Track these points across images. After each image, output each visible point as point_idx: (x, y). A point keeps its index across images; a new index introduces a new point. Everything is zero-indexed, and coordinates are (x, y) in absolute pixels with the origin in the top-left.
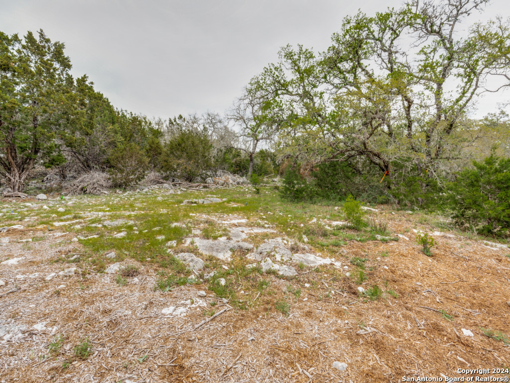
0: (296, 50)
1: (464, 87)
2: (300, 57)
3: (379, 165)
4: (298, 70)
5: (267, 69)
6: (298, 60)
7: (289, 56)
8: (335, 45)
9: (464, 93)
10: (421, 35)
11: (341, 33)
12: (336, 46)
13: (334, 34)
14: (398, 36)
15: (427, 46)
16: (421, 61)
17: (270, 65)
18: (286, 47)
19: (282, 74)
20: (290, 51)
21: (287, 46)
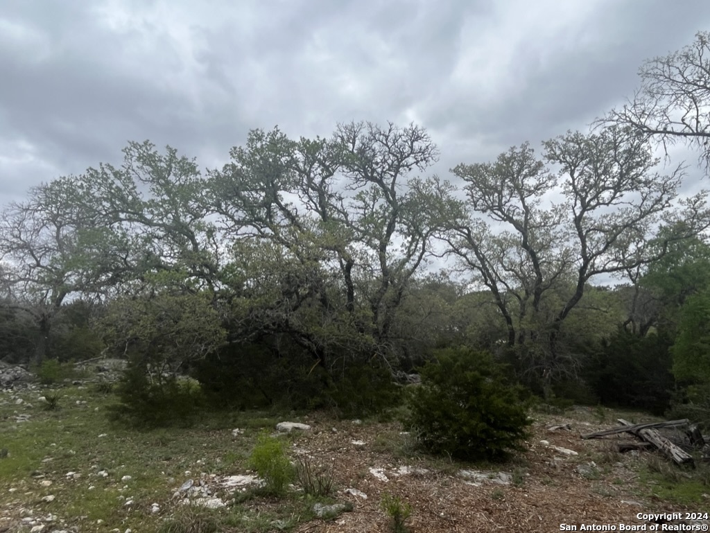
0: (163, 153)
1: (409, 247)
2: (170, 166)
3: (309, 348)
4: (167, 186)
5: (96, 171)
6: (166, 169)
7: (148, 159)
8: (236, 164)
9: (409, 256)
10: (358, 177)
11: (247, 150)
12: (239, 165)
13: (235, 148)
14: (331, 174)
15: (365, 192)
16: (359, 208)
17: (103, 166)
18: (142, 143)
19: (131, 186)
20: (151, 152)
21: (146, 143)
